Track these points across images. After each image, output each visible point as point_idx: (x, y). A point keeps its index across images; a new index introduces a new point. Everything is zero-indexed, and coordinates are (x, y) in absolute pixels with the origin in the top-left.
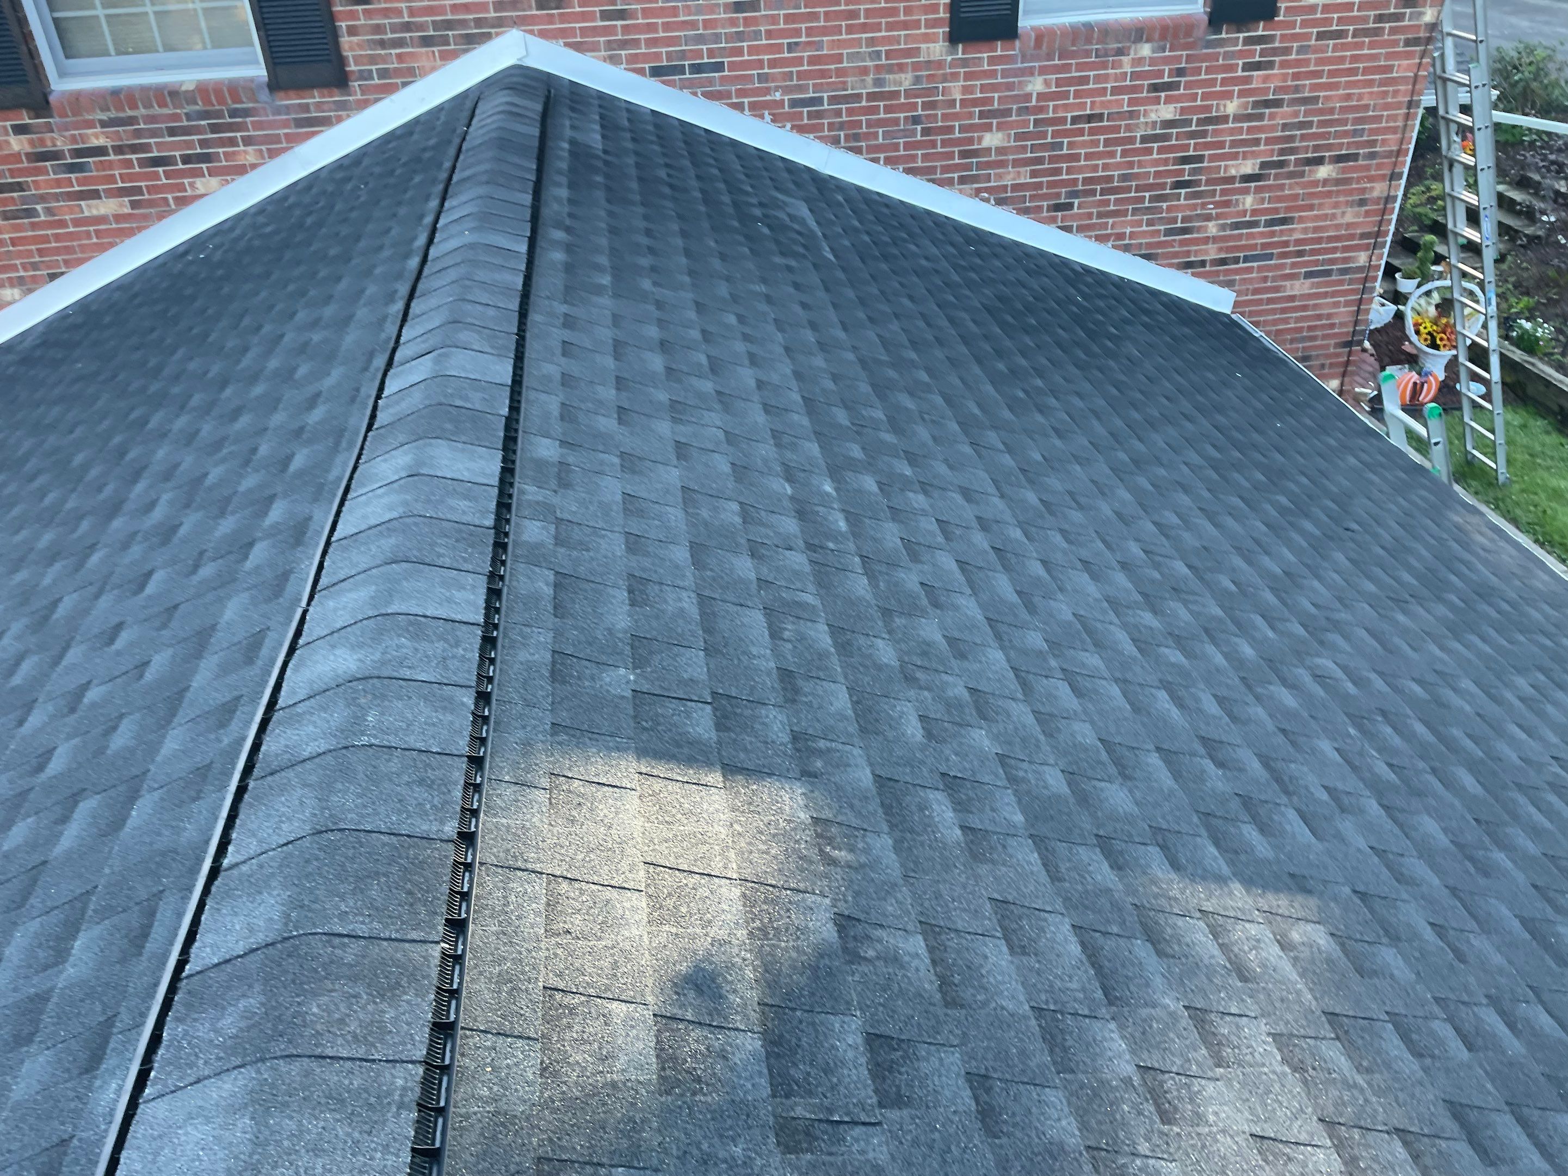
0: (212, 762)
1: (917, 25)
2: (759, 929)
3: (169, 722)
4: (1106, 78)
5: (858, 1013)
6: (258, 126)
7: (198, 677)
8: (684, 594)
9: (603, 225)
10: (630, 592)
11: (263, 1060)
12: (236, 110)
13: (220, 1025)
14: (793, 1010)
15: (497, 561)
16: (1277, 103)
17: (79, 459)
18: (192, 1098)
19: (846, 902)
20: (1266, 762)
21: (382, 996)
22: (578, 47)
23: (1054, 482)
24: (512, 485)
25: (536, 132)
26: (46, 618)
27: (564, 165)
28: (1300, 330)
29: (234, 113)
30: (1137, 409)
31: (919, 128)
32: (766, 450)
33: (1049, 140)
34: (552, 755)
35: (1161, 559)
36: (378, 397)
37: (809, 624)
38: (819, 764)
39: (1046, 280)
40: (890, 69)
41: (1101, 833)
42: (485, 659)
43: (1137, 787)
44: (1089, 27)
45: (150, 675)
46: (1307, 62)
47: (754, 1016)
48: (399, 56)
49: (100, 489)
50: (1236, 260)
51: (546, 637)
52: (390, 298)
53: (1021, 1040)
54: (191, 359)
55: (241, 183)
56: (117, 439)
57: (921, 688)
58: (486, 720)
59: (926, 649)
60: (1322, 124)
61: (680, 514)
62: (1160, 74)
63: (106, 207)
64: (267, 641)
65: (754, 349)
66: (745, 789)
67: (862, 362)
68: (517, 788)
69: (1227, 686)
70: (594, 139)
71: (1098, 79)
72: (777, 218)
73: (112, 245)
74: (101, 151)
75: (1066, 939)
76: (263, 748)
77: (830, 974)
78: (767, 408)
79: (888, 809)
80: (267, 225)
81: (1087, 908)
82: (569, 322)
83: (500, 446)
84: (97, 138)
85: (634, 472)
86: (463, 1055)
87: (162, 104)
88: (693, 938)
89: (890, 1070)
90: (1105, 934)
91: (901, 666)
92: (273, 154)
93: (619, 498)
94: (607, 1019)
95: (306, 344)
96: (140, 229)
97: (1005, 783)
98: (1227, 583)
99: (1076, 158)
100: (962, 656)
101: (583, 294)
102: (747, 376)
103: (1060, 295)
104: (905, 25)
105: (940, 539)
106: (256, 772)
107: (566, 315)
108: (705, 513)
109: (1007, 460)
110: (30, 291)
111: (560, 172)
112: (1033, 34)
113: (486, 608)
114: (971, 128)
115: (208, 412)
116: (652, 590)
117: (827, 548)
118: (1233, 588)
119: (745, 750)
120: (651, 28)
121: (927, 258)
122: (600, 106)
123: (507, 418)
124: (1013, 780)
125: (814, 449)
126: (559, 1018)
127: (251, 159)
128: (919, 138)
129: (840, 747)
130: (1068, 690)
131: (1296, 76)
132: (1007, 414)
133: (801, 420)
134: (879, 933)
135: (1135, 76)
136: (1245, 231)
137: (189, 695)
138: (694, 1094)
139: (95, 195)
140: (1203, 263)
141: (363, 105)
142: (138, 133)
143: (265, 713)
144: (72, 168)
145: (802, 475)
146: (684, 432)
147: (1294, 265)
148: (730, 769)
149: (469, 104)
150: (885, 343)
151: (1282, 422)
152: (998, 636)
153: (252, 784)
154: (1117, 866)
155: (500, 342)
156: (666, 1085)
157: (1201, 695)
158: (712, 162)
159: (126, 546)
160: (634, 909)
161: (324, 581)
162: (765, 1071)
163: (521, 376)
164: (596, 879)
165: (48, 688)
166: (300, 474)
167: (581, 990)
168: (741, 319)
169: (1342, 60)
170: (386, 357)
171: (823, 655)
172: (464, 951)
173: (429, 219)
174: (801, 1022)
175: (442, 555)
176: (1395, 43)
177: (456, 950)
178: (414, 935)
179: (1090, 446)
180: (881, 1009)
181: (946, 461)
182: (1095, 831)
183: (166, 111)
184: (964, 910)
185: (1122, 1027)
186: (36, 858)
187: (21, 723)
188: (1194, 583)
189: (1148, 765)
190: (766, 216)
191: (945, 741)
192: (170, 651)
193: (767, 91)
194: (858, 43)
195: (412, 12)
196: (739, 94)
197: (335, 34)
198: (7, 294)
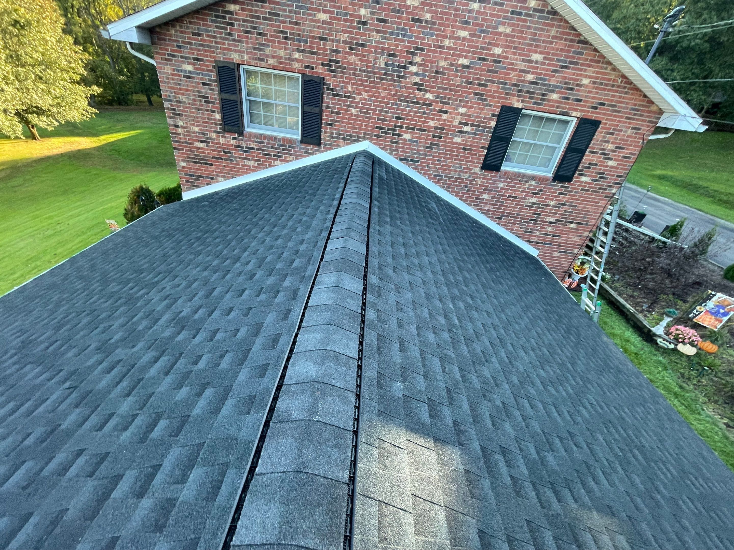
1: (474, 162)
4: (520, 188)
6: (295, 151)
8: (416, 348)
9: (387, 201)
10: (400, 345)
15: (363, 329)
16: (565, 205)
17: (229, 237)
22: (382, 149)
23: (509, 312)
24: (366, 295)
25: (371, 170)
26: (210, 294)
27: (377, 181)
28: (556, 266)
29: (289, 147)
31: (467, 189)
32: (433, 288)
33: (500, 200)
34: (379, 428)
36: (325, 249)
37: (453, 366)
38: (463, 438)
40: (463, 172)
43: (556, 455)
44: (520, 173)
45: (239, 336)
46: (576, 196)
48: (336, 142)
49: (234, 250)
50: (542, 243)
51: (375, 365)
54: (266, 213)
55: (286, 164)
57: (488, 400)
59: (487, 382)
60: (575, 213)
61: (412, 312)
62: (535, 190)
63: (251, 163)
64: (281, 341)
65: (427, 250)
66: (441, 451)
67: (454, 259)
69: (569, 406)
70: (384, 174)
71: (518, 187)
72: (429, 207)
73: (250, 173)
74: (253, 149)
76: (277, 405)
78: (432, 272)
79: (486, 465)
82: (379, 233)
84: (253, 145)
85: (399, 293)
87: (272, 140)
91: (481, 389)
92: (296, 159)
93: (395, 303)
96: (258, 171)
97: (519, 452)
98: (558, 359)
99: (506, 206)
100: (497, 385)
101: (383, 223)
102: (426, 260)
103: (497, 244)
104: (471, 162)
105: (484, 332)
106: (273, 418)
107: (379, 230)
108: (419, 312)
110: (227, 180)
111: (376, 183)
112: (504, 172)
113: (359, 351)
114: (481, 192)
115: (269, 234)
116: (406, 345)
117: (454, 332)
119: (440, 429)
120: (403, 148)
121: (465, 226)
122: (385, 166)
124: (521, 450)
125: (446, 290)
127: (291, 159)
128: (466, 191)
129: (468, 429)
130: (529, 405)
131: (572, 199)
133: (442, 278)
135: (528, 189)
136: (546, 236)
139: (249, 159)
140: (533, 242)
141: (323, 151)
142: (264, 146)
144: (245, 151)
145: (444, 300)
146: (411, 278)
147: (557, 248)
148: (436, 440)
149: (351, 158)
150: (459, 253)
152: (506, 377)
153: (271, 423)
154: (558, 500)
155: (363, 238)
157: (563, 410)
159: (238, 275)
161: (304, 324)
165: (205, 325)
166: (296, 269)
168: (423, 239)
169: (586, 197)
171: (458, 382)
175: (345, 324)
176: (602, 196)
179: (515, 300)
182: (549, 480)
183: (272, 142)
188: (551, 358)
189: (557, 444)
190: (426, 206)
191: (498, 428)
192: (246, 328)
193: (429, 171)
194: (457, 163)
195: (342, 131)
196: (421, 170)
197: (321, 132)
198: (220, 179)
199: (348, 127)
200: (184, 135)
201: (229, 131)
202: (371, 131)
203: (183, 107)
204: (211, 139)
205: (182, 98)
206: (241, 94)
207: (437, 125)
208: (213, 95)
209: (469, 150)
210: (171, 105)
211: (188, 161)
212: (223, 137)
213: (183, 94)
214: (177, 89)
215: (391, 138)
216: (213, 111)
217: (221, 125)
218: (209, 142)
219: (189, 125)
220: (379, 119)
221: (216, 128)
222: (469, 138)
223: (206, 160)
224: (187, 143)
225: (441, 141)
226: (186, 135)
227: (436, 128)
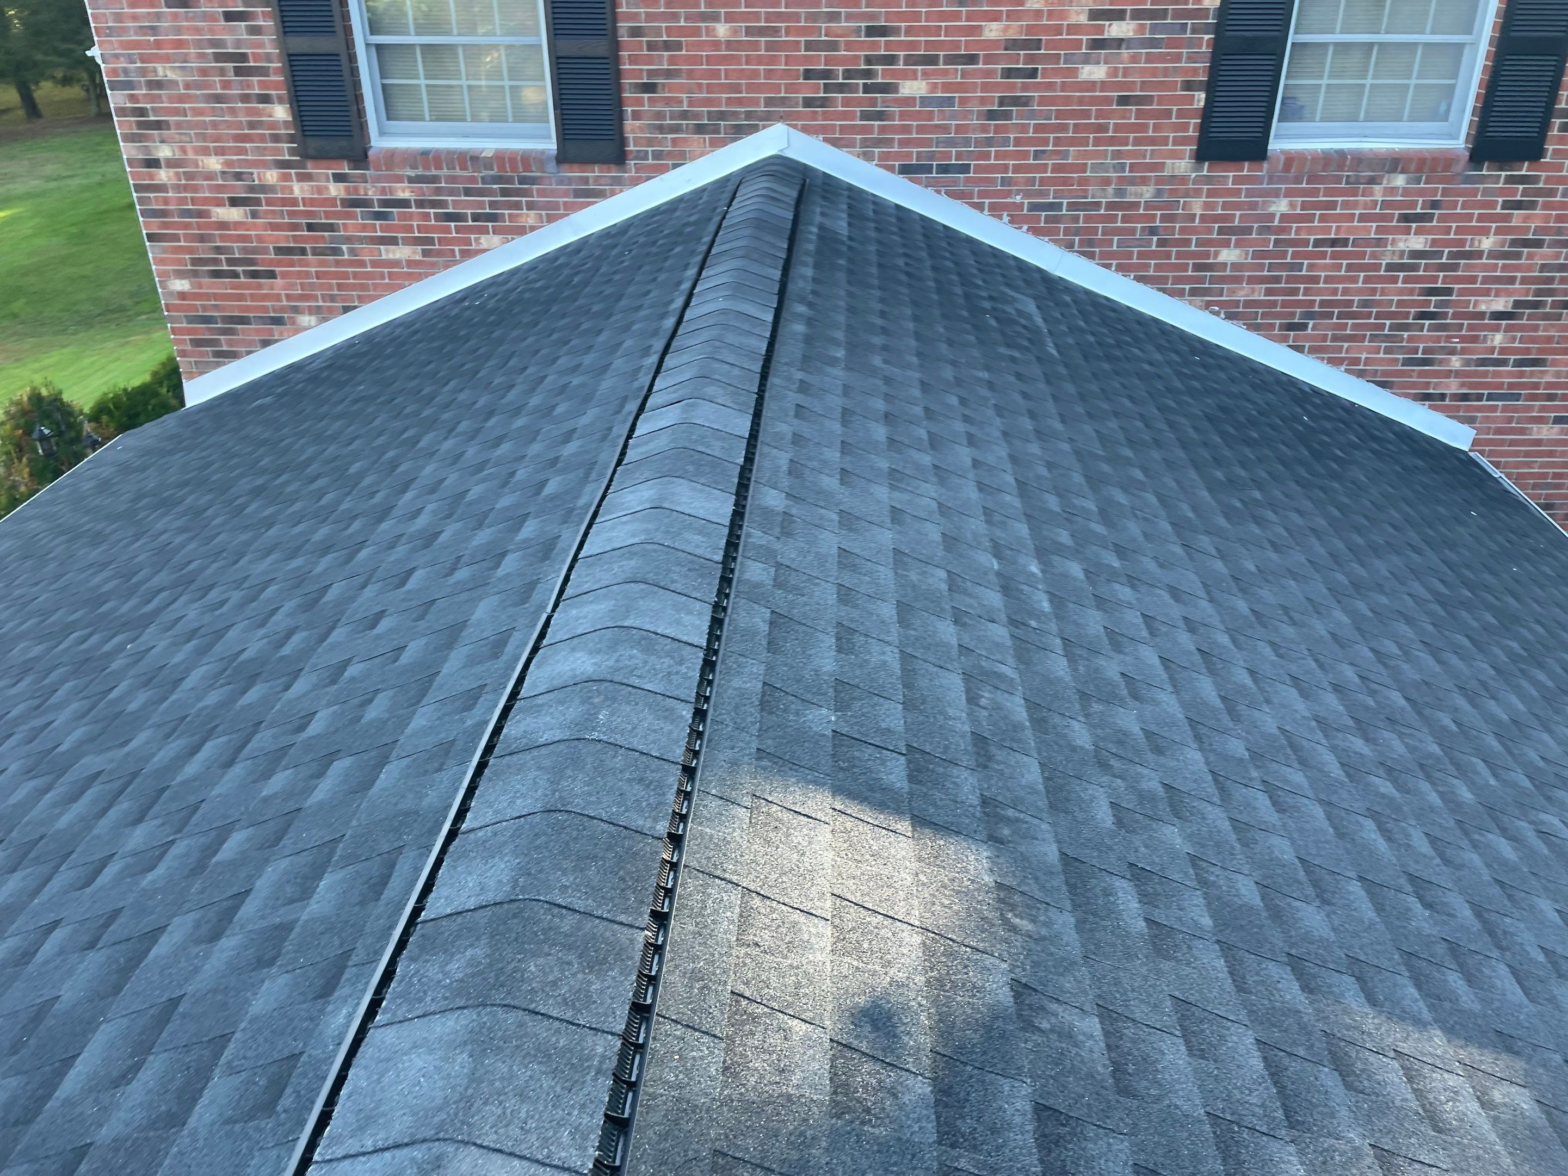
0: (454, 740)
1: (1165, 141)
2: (937, 980)
3: (419, 701)
4: (1355, 205)
5: (1029, 1081)
6: (541, 193)
7: (447, 665)
8: (889, 649)
9: (842, 304)
10: (838, 639)
11: (484, 1005)
12: (525, 177)
13: (448, 968)
14: (965, 1064)
15: (722, 594)
16: (1538, 244)
17: (354, 468)
18: (418, 1029)
19: (1024, 970)
20: (1478, 910)
21: (591, 968)
22: (835, 143)
23: (1266, 593)
24: (741, 527)
25: (790, 216)
26: (317, 600)
27: (811, 247)
28: (1544, 476)
29: (523, 180)
30: (1360, 534)
31: (1155, 238)
32: (976, 525)
33: (1289, 260)
34: (755, 778)
35: (1376, 686)
36: (629, 437)
37: (1006, 695)
38: (1007, 832)
39: (1270, 395)
40: (1132, 182)
41: (1293, 952)
42: (705, 681)
43: (1335, 913)
44: (1342, 154)
45: (405, 658)
47: (926, 1062)
48: (674, 141)
49: (373, 495)
50: (1479, 397)
51: (758, 669)
52: (646, 351)
53: (1193, 1143)
54: (462, 390)
55: (519, 241)
56: (391, 454)
57: (1114, 776)
58: (700, 735)
59: (1122, 738)
61: (891, 574)
62: (1413, 205)
63: (402, 253)
64: (512, 639)
65: (973, 430)
66: (932, 843)
67: (1078, 453)
68: (721, 802)
69: (1440, 825)
70: (842, 226)
71: (1346, 205)
72: (1005, 312)
73: (401, 287)
74: (404, 203)
75: (1248, 1053)
76: (505, 731)
77: (1003, 1036)
78: (981, 486)
79: (1072, 888)
80: (536, 281)
81: (1274, 1025)
82: (804, 387)
83: (734, 491)
84: (403, 192)
85: (850, 530)
86: (654, 1039)
87: (463, 168)
88: (874, 974)
89: (1057, 1143)
90: (1290, 1054)
91: (1095, 751)
92: (551, 219)
93: (835, 551)
94: (786, 1034)
95: (566, 386)
96: (427, 275)
97: (1194, 884)
98: (1447, 721)
99: (1315, 280)
100: (1159, 751)
101: (819, 364)
102: (964, 454)
103: (1285, 412)
104: (1152, 141)
105: (1145, 633)
106: (496, 751)
107: (801, 381)
108: (914, 576)
109: (1219, 565)
110: (325, 320)
111: (807, 253)
112: (1283, 158)
113: (709, 634)
114: (1210, 243)
115: (472, 438)
116: (859, 640)
117: (1029, 626)
118: (1454, 727)
119: (935, 805)
120: (906, 129)
121: (1150, 364)
122: (849, 197)
123: (742, 467)
124: (1203, 883)
125: (1023, 529)
126: (743, 1023)
127: (531, 221)
128: (1154, 248)
129: (1029, 819)
130: (1268, 802)
131: (1559, 219)
132: (1222, 521)
133: (1012, 500)
134: (1054, 1007)
135: (1385, 204)
136: (1491, 369)
137: (439, 679)
138: (863, 1123)
139: (393, 241)
140: (1442, 397)
141: (635, 182)
142: (439, 191)
143: (508, 701)
144: (378, 216)
145: (1009, 552)
146: (900, 499)
147: (1542, 409)
148: (920, 821)
149: (731, 187)
150: (1102, 438)
151: (1518, 566)
152: (1198, 738)
153: (492, 761)
154: (1306, 988)
155: (743, 399)
156: (838, 1110)
157: (1411, 831)
158: (947, 255)
159: (392, 546)
160: (820, 936)
161: (569, 591)
162: (933, 1117)
163: (758, 431)
164: (787, 900)
165: (313, 661)
166: (552, 498)
167: (765, 1002)
168: (963, 401)
170: (639, 401)
171: (1017, 727)
172: (664, 942)
173: (686, 286)
174: (971, 1077)
175: (676, 581)
177: (657, 940)
178: (622, 918)
179: (1307, 564)
180: (1052, 1081)
181: (1155, 558)
182: (1287, 949)
183: (465, 173)
184: (1142, 1001)
185: (1301, 1152)
186: (291, 805)
187: (287, 688)
188: (1411, 716)
189: (1349, 893)
190: (994, 309)
191: (1133, 831)
192: (423, 641)
193: (1008, 194)
194: (1104, 154)
195: (691, 102)
196: (982, 194)
197: (621, 117)
198: (305, 320)
199: (710, 88)
200: (178, 188)
201: (321, 156)
202: (789, 87)
203: (171, 99)
204: (264, 188)
205: (163, 71)
206: (348, 30)
207: (1013, 35)
208: (261, 45)
209: (1139, 100)
210: (133, 98)
211: (195, 274)
212: (303, 178)
213: (167, 59)
214: (147, 44)
215: (859, 102)
216: (265, 99)
217: (291, 139)
218: (257, 202)
219: (191, 156)
220: (809, 46)
221: (278, 151)
222: (1135, 58)
223: (252, 262)
224: (188, 213)
225: (1037, 87)
226: (186, 188)
227: (1012, 44)
